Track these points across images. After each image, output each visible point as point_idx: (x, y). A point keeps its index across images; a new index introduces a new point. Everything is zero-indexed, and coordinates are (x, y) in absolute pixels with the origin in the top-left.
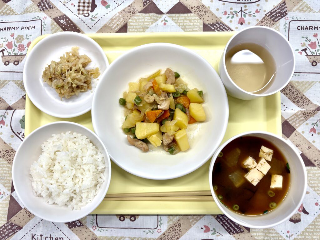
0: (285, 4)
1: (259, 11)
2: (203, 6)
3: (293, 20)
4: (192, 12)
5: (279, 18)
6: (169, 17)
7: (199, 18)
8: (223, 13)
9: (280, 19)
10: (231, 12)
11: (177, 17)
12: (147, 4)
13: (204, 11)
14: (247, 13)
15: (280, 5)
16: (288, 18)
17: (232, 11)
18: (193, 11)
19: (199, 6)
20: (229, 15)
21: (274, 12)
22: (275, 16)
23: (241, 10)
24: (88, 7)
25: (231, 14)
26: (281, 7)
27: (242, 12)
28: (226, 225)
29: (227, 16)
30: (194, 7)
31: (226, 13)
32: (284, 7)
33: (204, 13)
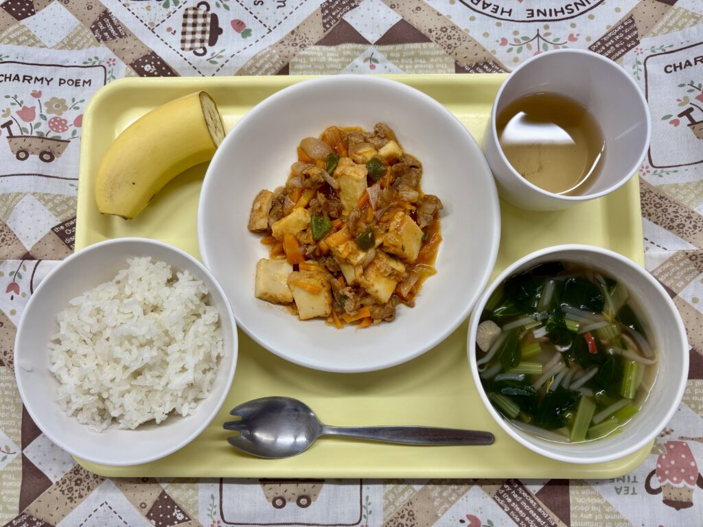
0: (633, 22)
1: (575, 36)
2: (454, 28)
3: (653, 54)
4: (431, 39)
5: (623, 51)
6: (380, 52)
7: (447, 52)
8: (497, 41)
9: (623, 54)
10: (516, 40)
11: (399, 51)
12: (331, 25)
13: (457, 36)
14: (551, 41)
15: (623, 24)
16: (641, 49)
17: (518, 37)
18: (433, 36)
19: (445, 27)
20: (512, 46)
21: (609, 40)
22: (612, 48)
23: (538, 35)
24: (203, 32)
25: (515, 44)
26: (624, 29)
27: (540, 39)
28: (517, 513)
29: (508, 46)
30: (436, 28)
31: (504, 42)
32: (632, 27)
33: (456, 41)
